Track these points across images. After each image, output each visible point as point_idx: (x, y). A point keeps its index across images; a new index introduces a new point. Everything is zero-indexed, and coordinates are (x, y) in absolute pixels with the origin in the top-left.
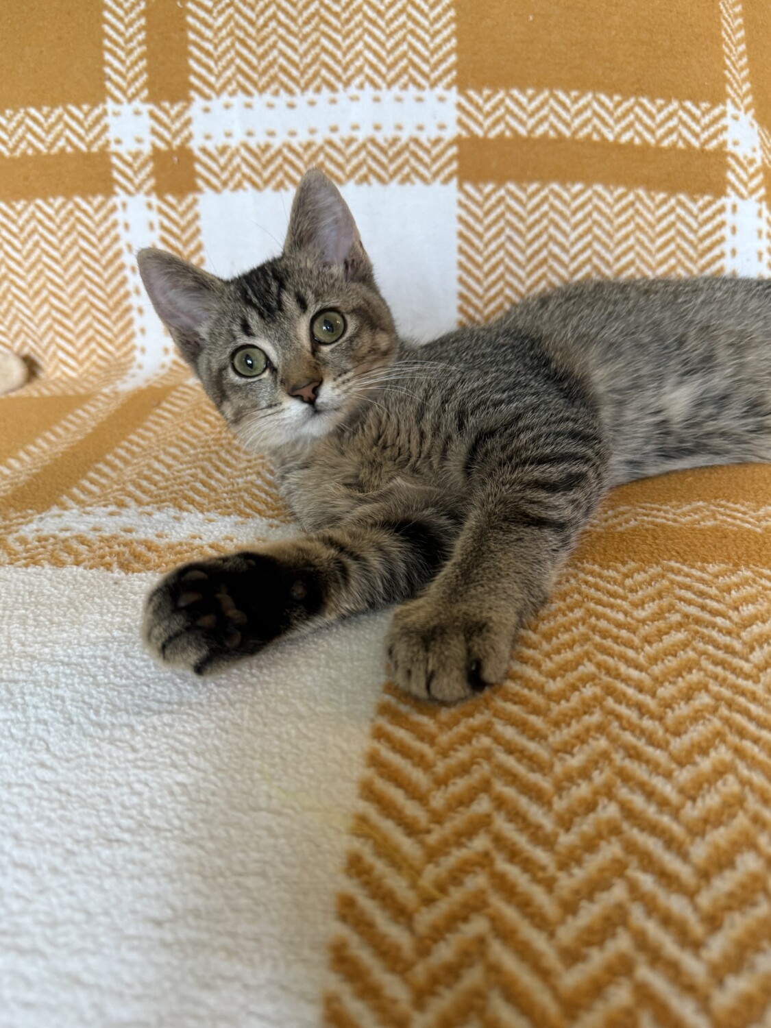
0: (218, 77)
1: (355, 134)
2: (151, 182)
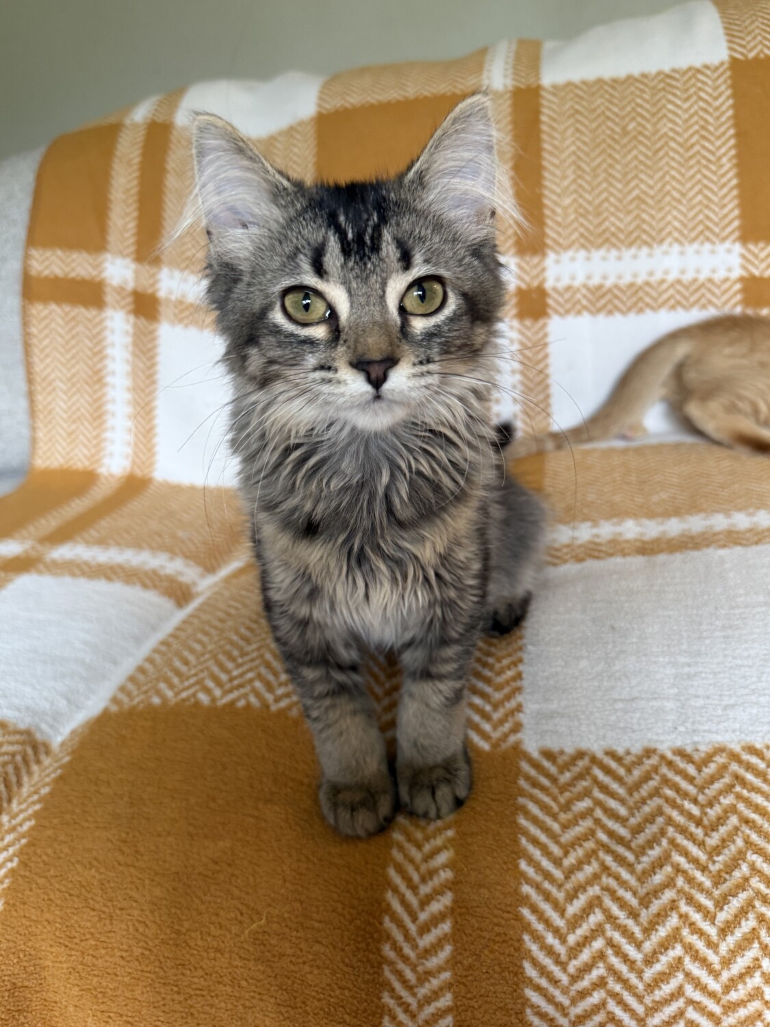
0: (566, 239)
1: (666, 277)
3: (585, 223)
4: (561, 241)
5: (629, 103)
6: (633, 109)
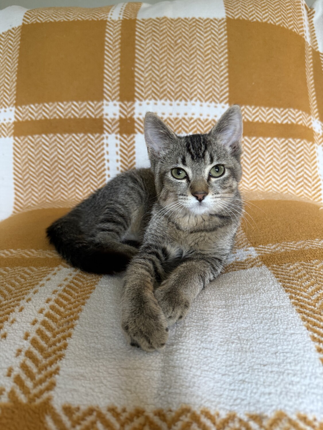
0: (145, 93)
1: (193, 116)
2: (118, 130)
4: (143, 94)
6: (181, 33)
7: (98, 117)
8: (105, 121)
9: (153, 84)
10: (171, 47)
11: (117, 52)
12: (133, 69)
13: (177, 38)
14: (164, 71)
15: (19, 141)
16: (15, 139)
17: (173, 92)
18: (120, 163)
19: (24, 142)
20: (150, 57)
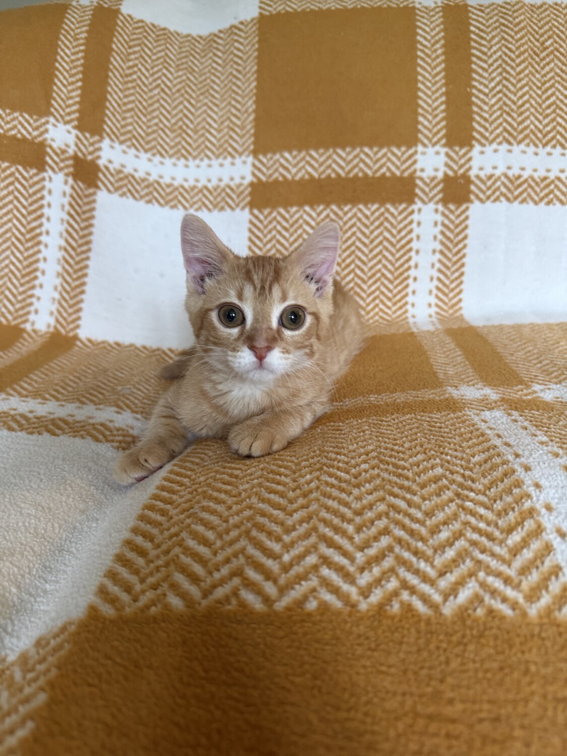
3: (509, 119)
4: (487, 134)
5: (547, 23)
6: (551, 29)
7: (406, 174)
8: (418, 182)
9: (505, 115)
10: (535, 53)
11: (438, 60)
12: (468, 90)
13: (546, 36)
14: (524, 95)
15: (261, 217)
16: (252, 213)
17: (540, 131)
18: (438, 256)
19: (270, 218)
20: (500, 70)
